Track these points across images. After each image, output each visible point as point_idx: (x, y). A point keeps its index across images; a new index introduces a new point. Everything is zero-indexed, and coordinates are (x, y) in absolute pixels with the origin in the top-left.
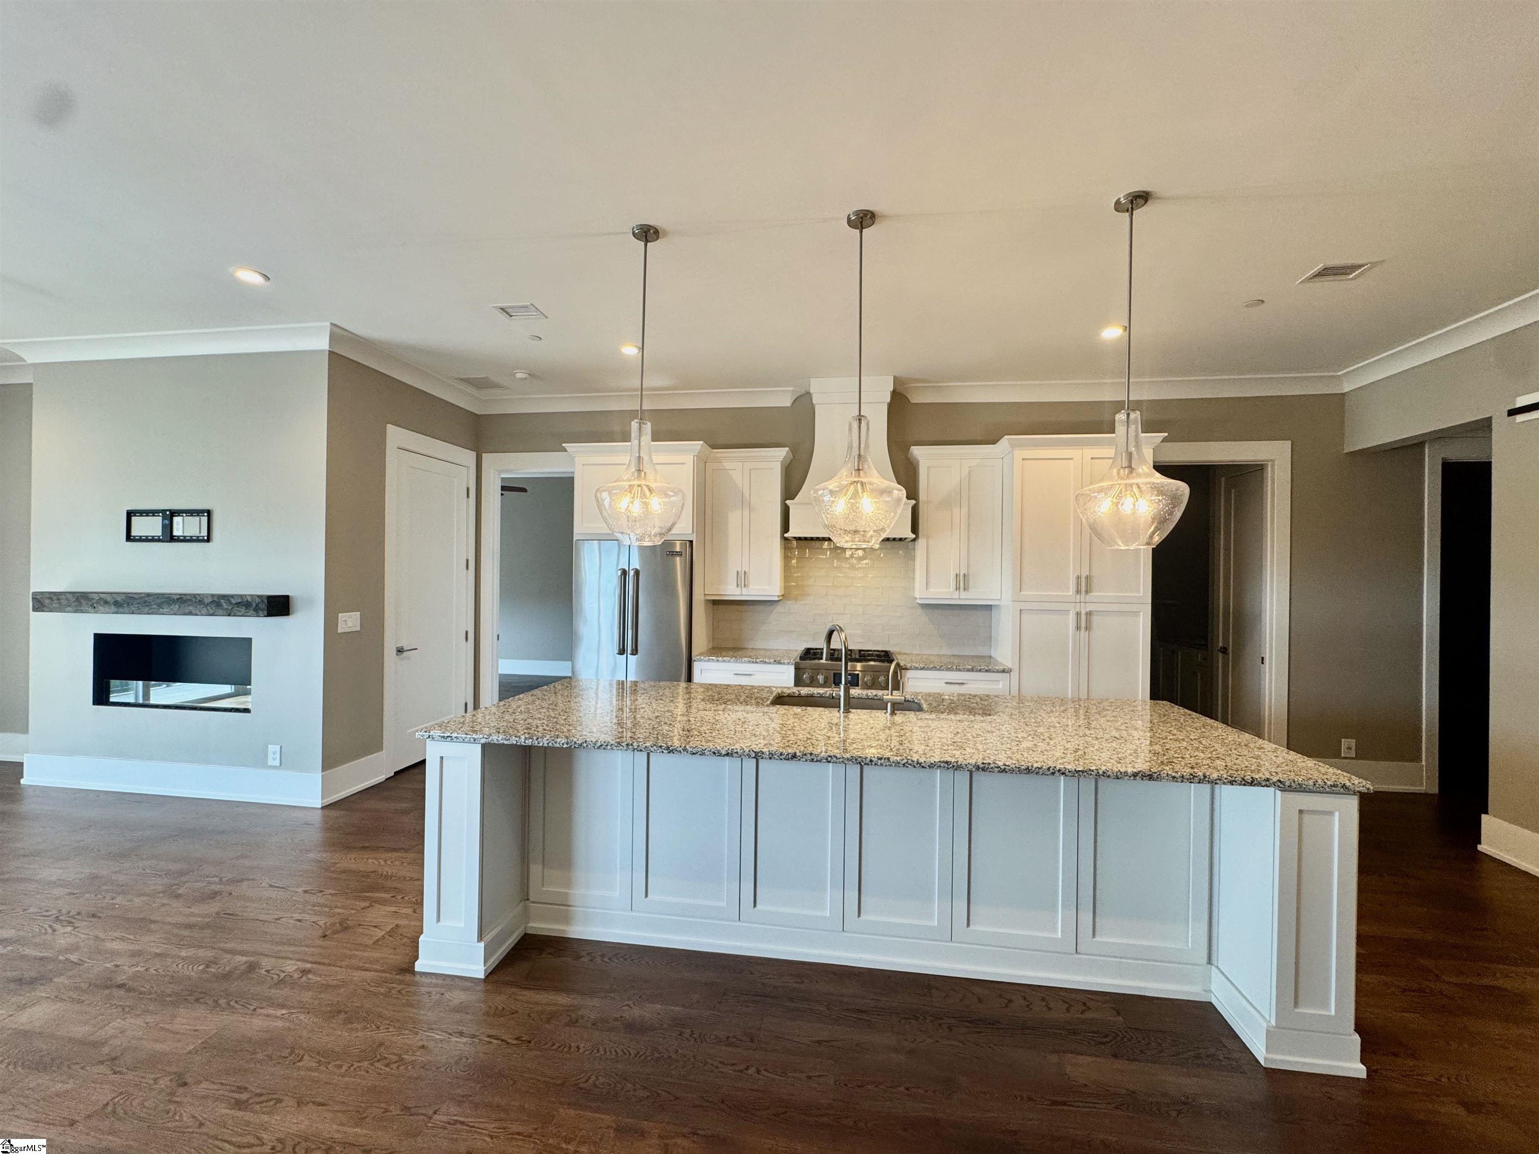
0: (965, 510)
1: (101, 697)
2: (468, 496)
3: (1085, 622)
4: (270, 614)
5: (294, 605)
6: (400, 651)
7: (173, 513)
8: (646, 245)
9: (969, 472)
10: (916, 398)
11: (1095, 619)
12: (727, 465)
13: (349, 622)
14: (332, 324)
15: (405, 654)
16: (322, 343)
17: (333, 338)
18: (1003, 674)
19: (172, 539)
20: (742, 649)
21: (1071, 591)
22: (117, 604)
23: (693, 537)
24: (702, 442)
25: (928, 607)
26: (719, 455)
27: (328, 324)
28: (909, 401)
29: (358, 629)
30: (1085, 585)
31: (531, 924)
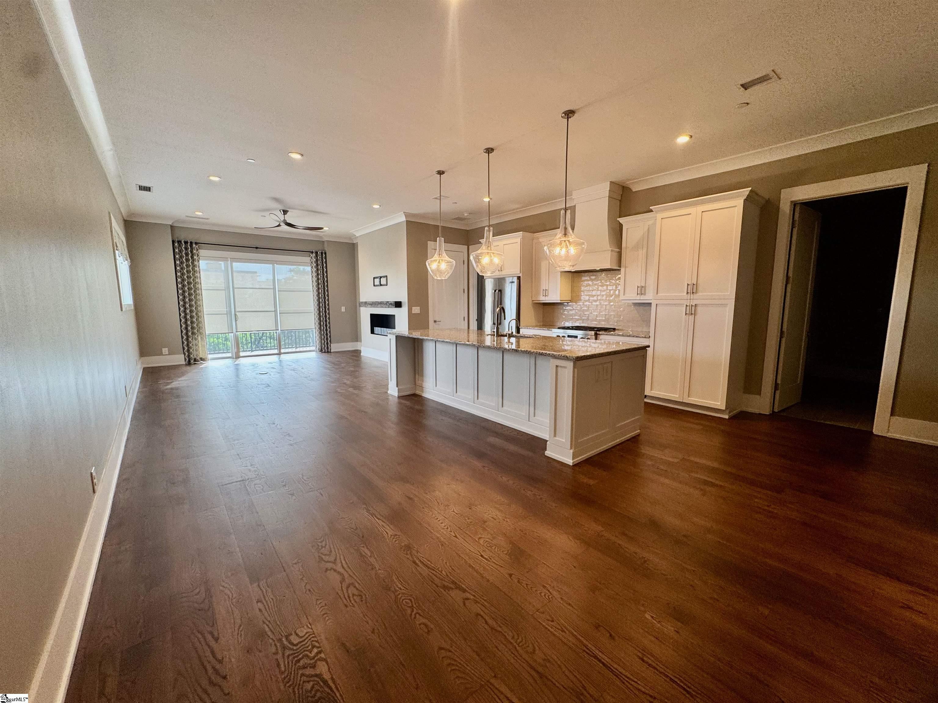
0: (645, 251)
1: (372, 332)
2: (464, 264)
3: (692, 311)
4: (396, 307)
5: (403, 304)
6: (435, 321)
7: (381, 277)
8: (440, 176)
9: (648, 229)
10: (635, 188)
11: (699, 309)
12: (541, 240)
13: (416, 310)
14: (404, 212)
15: (437, 323)
16: (403, 219)
17: (406, 216)
18: (645, 339)
19: (381, 285)
20: (553, 326)
21: (685, 294)
22: (371, 305)
23: (520, 275)
24: (522, 232)
25: (635, 304)
26: (537, 236)
27: (402, 213)
28: (632, 190)
29: (419, 312)
30: (693, 289)
31: (417, 391)
